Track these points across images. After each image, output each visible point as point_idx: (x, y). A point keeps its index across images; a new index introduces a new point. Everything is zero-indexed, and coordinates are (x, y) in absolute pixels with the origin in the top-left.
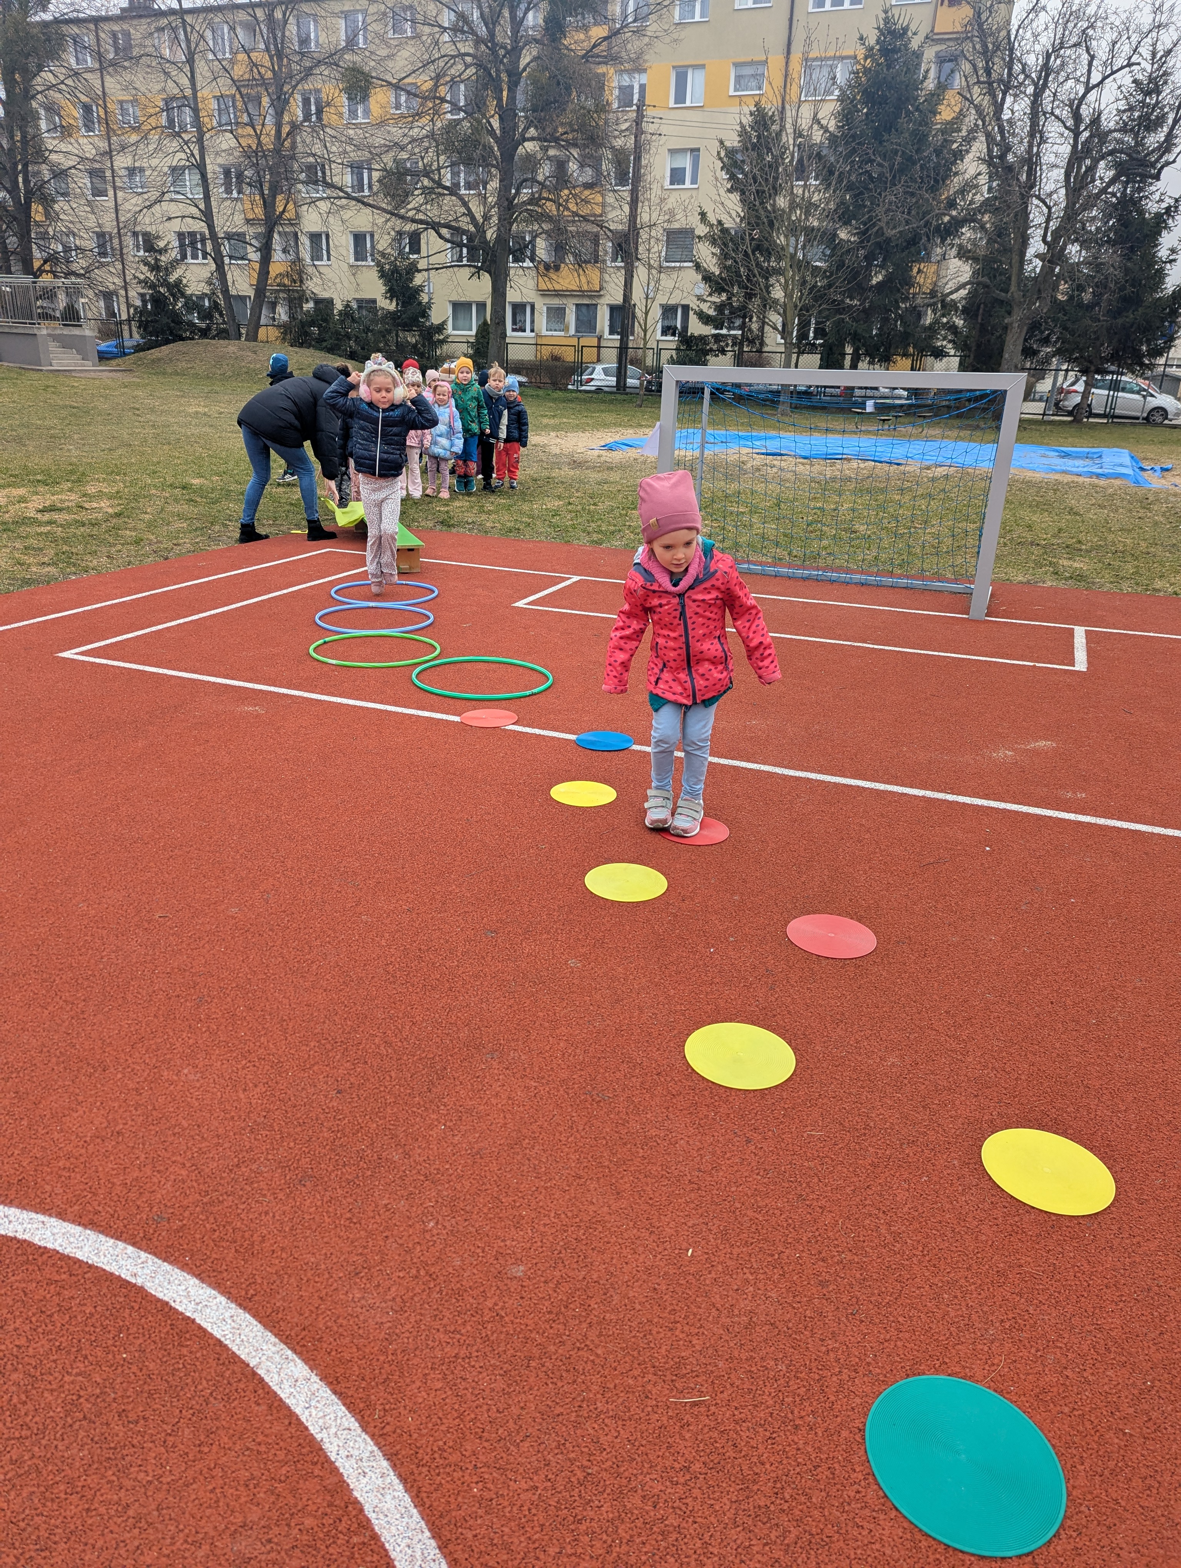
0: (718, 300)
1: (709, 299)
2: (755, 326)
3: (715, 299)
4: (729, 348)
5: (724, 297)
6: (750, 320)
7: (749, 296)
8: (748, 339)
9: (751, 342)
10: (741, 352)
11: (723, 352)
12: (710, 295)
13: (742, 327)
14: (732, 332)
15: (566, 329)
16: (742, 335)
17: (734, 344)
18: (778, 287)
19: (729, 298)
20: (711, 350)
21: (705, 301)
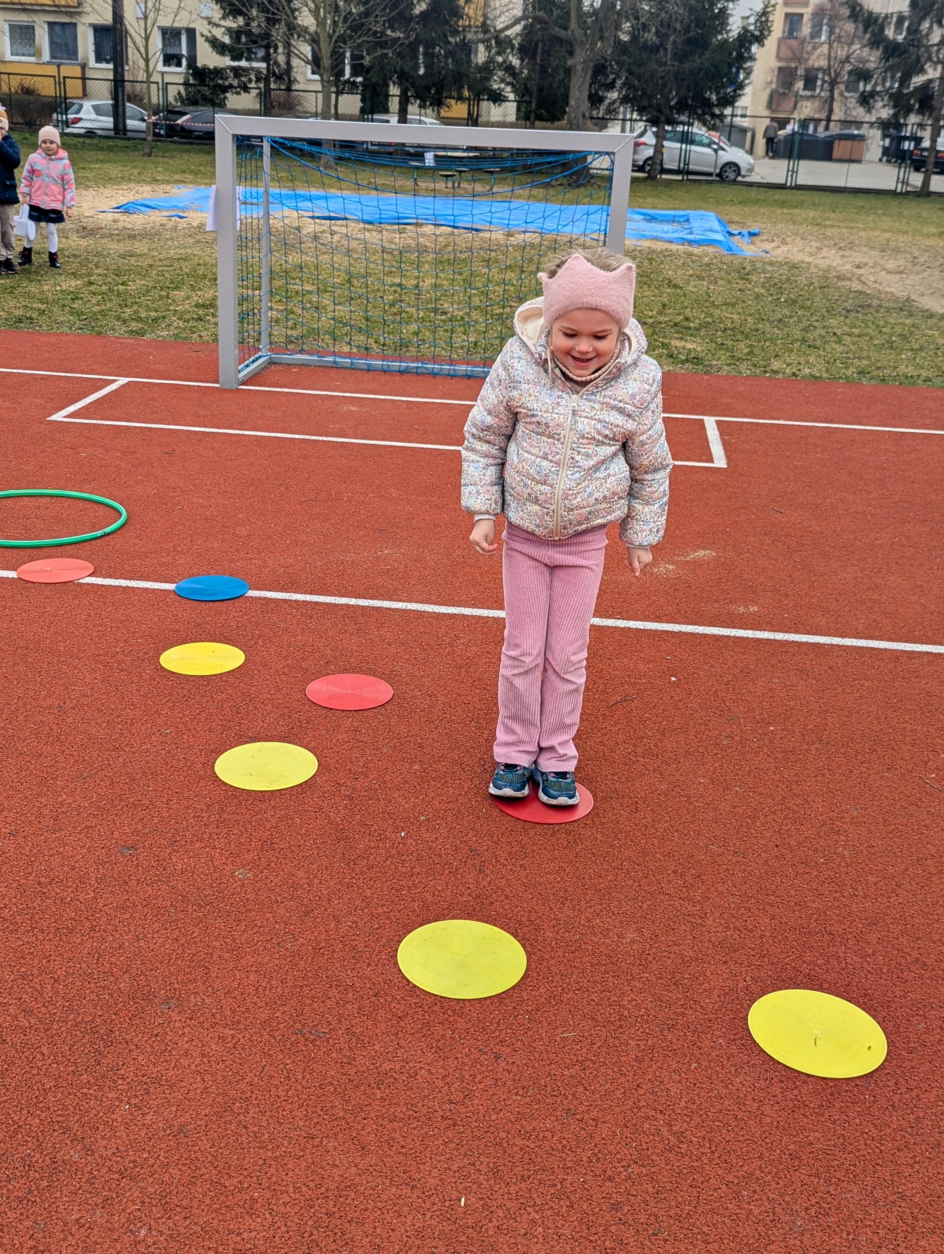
0: (234, 25)
1: (222, 23)
2: (281, 59)
3: (230, 23)
4: (253, 85)
5: (241, 20)
6: (275, 51)
7: (272, 22)
8: (274, 74)
9: (279, 78)
10: (268, 90)
11: (246, 89)
12: (223, 18)
13: (266, 59)
14: (255, 64)
15: (38, 53)
16: (268, 68)
17: (258, 80)
18: (305, 11)
19: (247, 24)
20: (231, 86)
21: (218, 26)
